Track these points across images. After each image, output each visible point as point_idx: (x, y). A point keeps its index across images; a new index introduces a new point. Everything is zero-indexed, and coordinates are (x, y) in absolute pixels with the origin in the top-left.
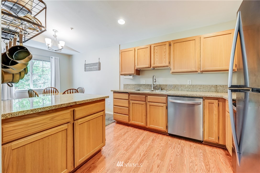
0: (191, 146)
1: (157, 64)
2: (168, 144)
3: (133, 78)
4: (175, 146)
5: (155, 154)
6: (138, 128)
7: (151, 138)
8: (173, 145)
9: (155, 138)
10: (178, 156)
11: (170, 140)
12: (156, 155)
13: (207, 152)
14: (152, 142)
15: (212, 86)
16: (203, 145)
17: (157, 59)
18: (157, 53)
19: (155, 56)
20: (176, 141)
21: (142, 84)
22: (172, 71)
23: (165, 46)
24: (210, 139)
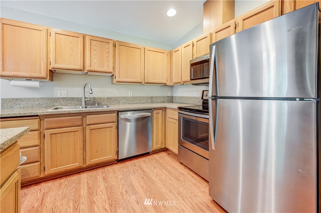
0: (145, 161)
1: (96, 67)
2: (125, 172)
3: (40, 85)
4: (133, 170)
5: (122, 193)
6: (64, 176)
7: (100, 178)
8: (131, 170)
9: (104, 175)
10: (144, 178)
11: (124, 167)
12: (124, 192)
13: (158, 159)
14: (106, 182)
15: (149, 97)
16: (151, 156)
17: (95, 60)
18: (95, 51)
19: (92, 54)
20: (130, 164)
21: (58, 97)
22: (117, 79)
23: (107, 45)
24: (157, 146)
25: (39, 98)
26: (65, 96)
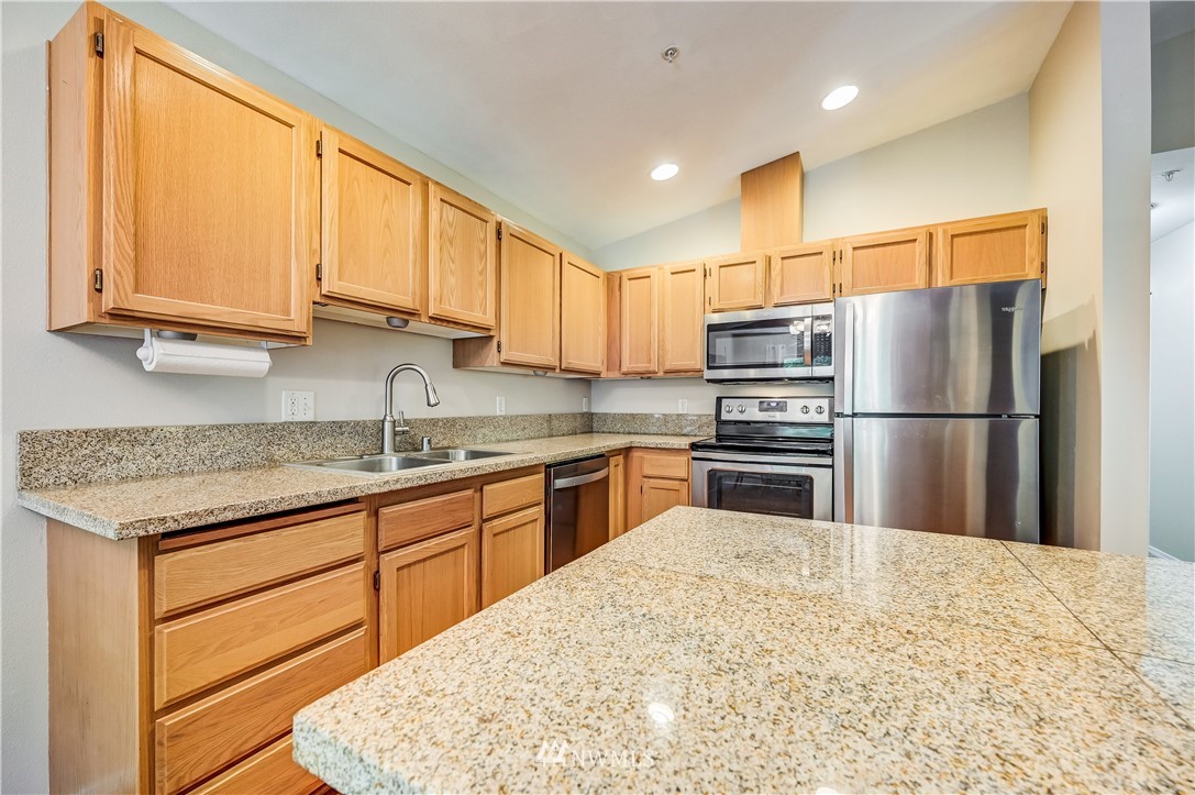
1: (453, 304)
17: (452, 281)
18: (452, 243)
19: (444, 254)
22: (506, 354)
23: (482, 227)
25: (212, 427)
26: (310, 417)
